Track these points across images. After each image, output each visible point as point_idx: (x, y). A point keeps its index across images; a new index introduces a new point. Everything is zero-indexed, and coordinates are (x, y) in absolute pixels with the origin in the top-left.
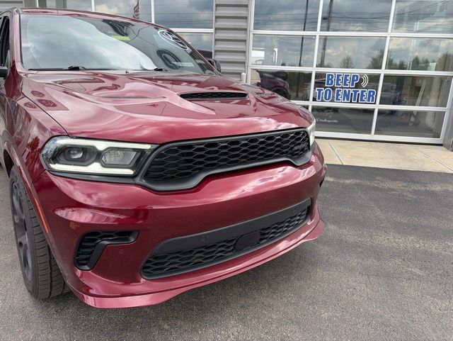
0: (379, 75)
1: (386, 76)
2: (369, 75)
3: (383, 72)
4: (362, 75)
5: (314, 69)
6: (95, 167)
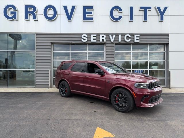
2: (145, 70)
3: (148, 69)
4: (143, 70)
5: (131, 69)
6: (142, 87)
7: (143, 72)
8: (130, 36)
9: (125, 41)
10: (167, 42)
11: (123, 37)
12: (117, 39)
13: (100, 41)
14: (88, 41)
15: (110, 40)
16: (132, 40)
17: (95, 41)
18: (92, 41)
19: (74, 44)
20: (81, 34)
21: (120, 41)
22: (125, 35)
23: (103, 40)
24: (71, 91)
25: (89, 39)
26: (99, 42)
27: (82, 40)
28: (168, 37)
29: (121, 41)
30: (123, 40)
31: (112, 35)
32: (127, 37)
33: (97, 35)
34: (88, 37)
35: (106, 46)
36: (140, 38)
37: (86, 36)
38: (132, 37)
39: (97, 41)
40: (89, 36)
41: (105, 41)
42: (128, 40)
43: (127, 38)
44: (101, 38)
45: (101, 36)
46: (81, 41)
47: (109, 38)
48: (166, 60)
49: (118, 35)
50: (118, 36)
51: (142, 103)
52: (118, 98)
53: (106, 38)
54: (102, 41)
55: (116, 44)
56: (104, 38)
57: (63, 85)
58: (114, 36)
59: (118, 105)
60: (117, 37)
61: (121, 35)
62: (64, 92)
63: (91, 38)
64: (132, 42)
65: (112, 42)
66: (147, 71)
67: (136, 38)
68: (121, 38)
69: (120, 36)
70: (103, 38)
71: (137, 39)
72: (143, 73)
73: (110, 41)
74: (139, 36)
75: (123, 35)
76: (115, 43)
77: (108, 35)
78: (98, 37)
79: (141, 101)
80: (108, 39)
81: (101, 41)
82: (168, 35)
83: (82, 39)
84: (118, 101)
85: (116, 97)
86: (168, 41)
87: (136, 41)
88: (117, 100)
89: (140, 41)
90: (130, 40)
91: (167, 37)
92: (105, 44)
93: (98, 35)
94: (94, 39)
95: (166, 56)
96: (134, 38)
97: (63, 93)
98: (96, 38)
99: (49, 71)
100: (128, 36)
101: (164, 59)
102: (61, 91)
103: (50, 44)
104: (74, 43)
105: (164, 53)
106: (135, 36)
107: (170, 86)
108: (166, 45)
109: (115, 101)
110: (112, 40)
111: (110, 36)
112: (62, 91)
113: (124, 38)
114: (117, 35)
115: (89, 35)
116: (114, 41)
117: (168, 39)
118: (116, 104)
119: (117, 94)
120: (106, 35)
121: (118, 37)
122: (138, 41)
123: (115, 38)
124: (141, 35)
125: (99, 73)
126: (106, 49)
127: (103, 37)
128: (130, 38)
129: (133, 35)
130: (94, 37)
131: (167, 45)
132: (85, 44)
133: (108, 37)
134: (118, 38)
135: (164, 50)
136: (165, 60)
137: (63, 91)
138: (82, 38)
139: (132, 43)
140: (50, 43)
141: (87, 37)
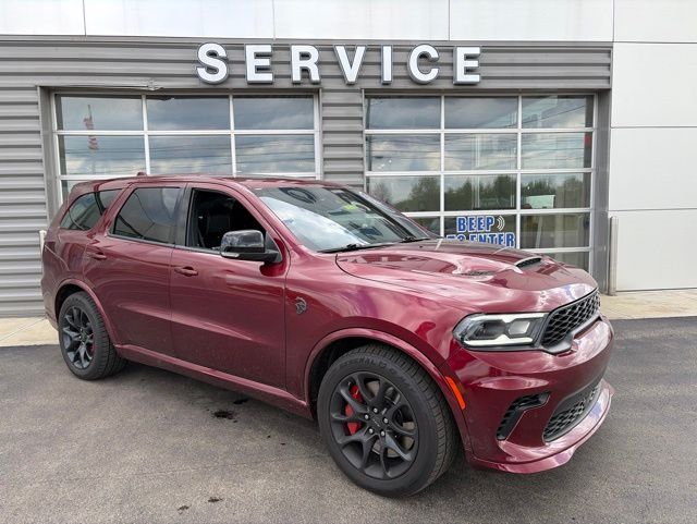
0: (515, 216)
1: (522, 217)
2: (504, 217)
3: (519, 212)
4: (497, 217)
5: (442, 214)
6: (502, 340)
7: (497, 223)
8: (434, 54)
9: (410, 78)
10: (601, 84)
11: (401, 57)
12: (372, 71)
13: (290, 77)
14: (229, 76)
15: (338, 74)
16: (446, 72)
17: (267, 77)
18: (253, 76)
19: (163, 95)
20: (193, 45)
21: (387, 77)
22: (410, 51)
23: (305, 70)
24: (114, 348)
25: (237, 70)
26: (285, 84)
27: (202, 73)
28: (607, 61)
29: (394, 77)
30: (401, 71)
31: (351, 48)
32: (423, 60)
33: (274, 49)
34: (232, 58)
35: (324, 105)
36: (481, 65)
37: (221, 52)
38: (445, 58)
39: (275, 77)
40: (235, 55)
41: (315, 76)
42: (427, 72)
43: (419, 64)
44: (297, 64)
45: (296, 50)
46: (197, 76)
47: (338, 63)
48: (597, 170)
49: (380, 51)
50: (377, 53)
51: (503, 444)
52: (359, 409)
53: (319, 64)
54: (303, 77)
55: (371, 94)
56: (310, 64)
57: (75, 312)
58: (360, 51)
59: (357, 446)
60: (374, 57)
61: (394, 50)
62: (82, 350)
63: (244, 63)
64: (446, 85)
65: (350, 84)
66: (511, 220)
67: (461, 64)
68: (394, 64)
69: (387, 51)
70: (305, 63)
71: (468, 71)
72: (494, 229)
73: (340, 80)
74: (476, 51)
75: (402, 48)
76: (367, 91)
77: (327, 47)
78: (281, 57)
79: (500, 432)
80: (330, 71)
81: (297, 76)
82: (606, 49)
83: (203, 66)
84: (361, 426)
85: (345, 403)
86: (609, 79)
87: (462, 77)
88: (352, 421)
89: (483, 78)
90: (434, 72)
91: (601, 58)
92: (317, 91)
93: (282, 46)
94: (259, 69)
95: (596, 148)
96: (452, 65)
97: (77, 357)
98: (272, 63)
99: (38, 232)
100: (424, 56)
101: (587, 163)
102: (67, 347)
103: (36, 96)
104: (162, 90)
105: (588, 136)
106: (461, 52)
107: (612, 285)
108: (598, 98)
109: (345, 425)
110: (351, 74)
111: (341, 51)
112: (75, 347)
113: (406, 64)
114: (374, 48)
115: (236, 46)
116: (359, 77)
117: (609, 66)
118: (345, 446)
119: (354, 384)
120: (319, 50)
121: (377, 60)
122: (474, 78)
123: (363, 64)
124: (488, 48)
125: (246, 254)
126: (324, 118)
127: (305, 56)
128: (434, 63)
129: (448, 48)
130: (258, 56)
131: (603, 95)
132: (216, 92)
133: (328, 57)
134: (380, 64)
135: (589, 123)
136: (592, 169)
137: (78, 344)
138: (197, 62)
139: (447, 91)
140: (35, 88)
141: (225, 60)
